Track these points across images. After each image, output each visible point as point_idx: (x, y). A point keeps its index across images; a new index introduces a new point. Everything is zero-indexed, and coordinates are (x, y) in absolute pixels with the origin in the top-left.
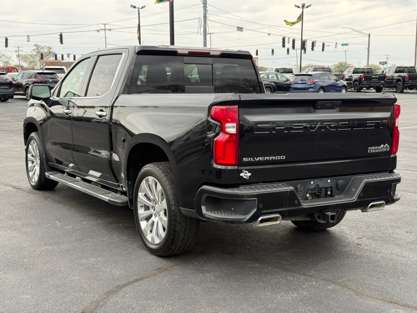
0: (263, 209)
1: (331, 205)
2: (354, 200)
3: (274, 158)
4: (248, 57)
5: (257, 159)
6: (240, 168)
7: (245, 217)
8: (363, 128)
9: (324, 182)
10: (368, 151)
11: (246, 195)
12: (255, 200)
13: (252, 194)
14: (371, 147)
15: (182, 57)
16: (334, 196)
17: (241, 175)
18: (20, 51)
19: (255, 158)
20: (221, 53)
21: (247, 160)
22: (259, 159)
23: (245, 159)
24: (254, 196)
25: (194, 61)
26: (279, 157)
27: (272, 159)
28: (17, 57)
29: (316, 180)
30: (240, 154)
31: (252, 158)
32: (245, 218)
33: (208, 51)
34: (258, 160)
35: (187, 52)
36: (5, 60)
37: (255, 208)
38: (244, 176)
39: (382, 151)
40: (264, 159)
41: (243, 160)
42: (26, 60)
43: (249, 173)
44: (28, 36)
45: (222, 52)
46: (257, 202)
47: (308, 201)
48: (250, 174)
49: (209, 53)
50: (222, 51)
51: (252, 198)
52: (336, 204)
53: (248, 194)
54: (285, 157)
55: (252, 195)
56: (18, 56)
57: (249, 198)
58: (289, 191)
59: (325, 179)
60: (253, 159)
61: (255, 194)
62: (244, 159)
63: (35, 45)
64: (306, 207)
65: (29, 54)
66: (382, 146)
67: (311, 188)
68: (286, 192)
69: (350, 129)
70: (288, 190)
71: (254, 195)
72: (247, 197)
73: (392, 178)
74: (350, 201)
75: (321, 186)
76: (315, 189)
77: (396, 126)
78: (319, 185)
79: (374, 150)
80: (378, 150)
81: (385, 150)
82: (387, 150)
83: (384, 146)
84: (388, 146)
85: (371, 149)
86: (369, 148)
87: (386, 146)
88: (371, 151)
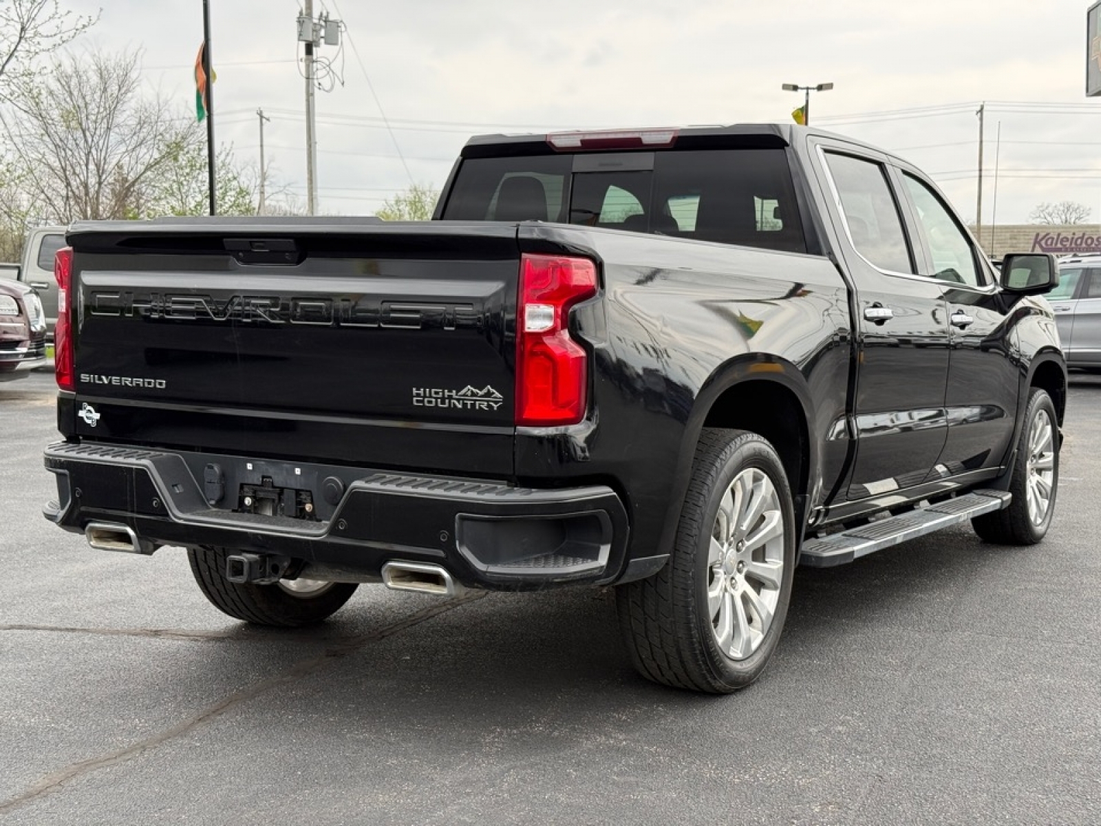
1: (246, 533)
2: (319, 535)
3: (141, 381)
5: (107, 379)
6: (80, 398)
7: (56, 514)
8: (376, 326)
9: (285, 472)
10: (413, 400)
11: (47, 460)
14: (422, 390)
17: (81, 413)
19: (104, 377)
20: (673, 138)
21: (88, 380)
22: (111, 380)
23: (85, 378)
24: (61, 465)
26: (153, 381)
27: (138, 385)
29: (262, 462)
30: (74, 364)
31: (96, 377)
32: (57, 516)
33: (636, 135)
34: (107, 382)
35: (576, 142)
37: (69, 497)
38: (87, 418)
39: (468, 406)
40: (121, 382)
41: (81, 378)
43: (95, 411)
45: (677, 135)
46: (69, 481)
48: (98, 416)
49: (640, 139)
51: (59, 468)
54: (166, 384)
55: (57, 461)
57: (53, 468)
59: (286, 465)
60: (99, 379)
61: (63, 459)
62: (82, 375)
64: (181, 522)
66: (467, 389)
67: (250, 482)
69: (330, 324)
70: (134, 467)
71: (60, 460)
73: (456, 494)
74: (308, 535)
75: (279, 480)
76: (262, 485)
77: (527, 330)
78: (273, 476)
79: (436, 398)
80: (453, 401)
81: (484, 406)
82: (493, 407)
83: (475, 391)
84: (497, 394)
85: (425, 396)
86: (415, 391)
87: (485, 391)
88: (422, 401)
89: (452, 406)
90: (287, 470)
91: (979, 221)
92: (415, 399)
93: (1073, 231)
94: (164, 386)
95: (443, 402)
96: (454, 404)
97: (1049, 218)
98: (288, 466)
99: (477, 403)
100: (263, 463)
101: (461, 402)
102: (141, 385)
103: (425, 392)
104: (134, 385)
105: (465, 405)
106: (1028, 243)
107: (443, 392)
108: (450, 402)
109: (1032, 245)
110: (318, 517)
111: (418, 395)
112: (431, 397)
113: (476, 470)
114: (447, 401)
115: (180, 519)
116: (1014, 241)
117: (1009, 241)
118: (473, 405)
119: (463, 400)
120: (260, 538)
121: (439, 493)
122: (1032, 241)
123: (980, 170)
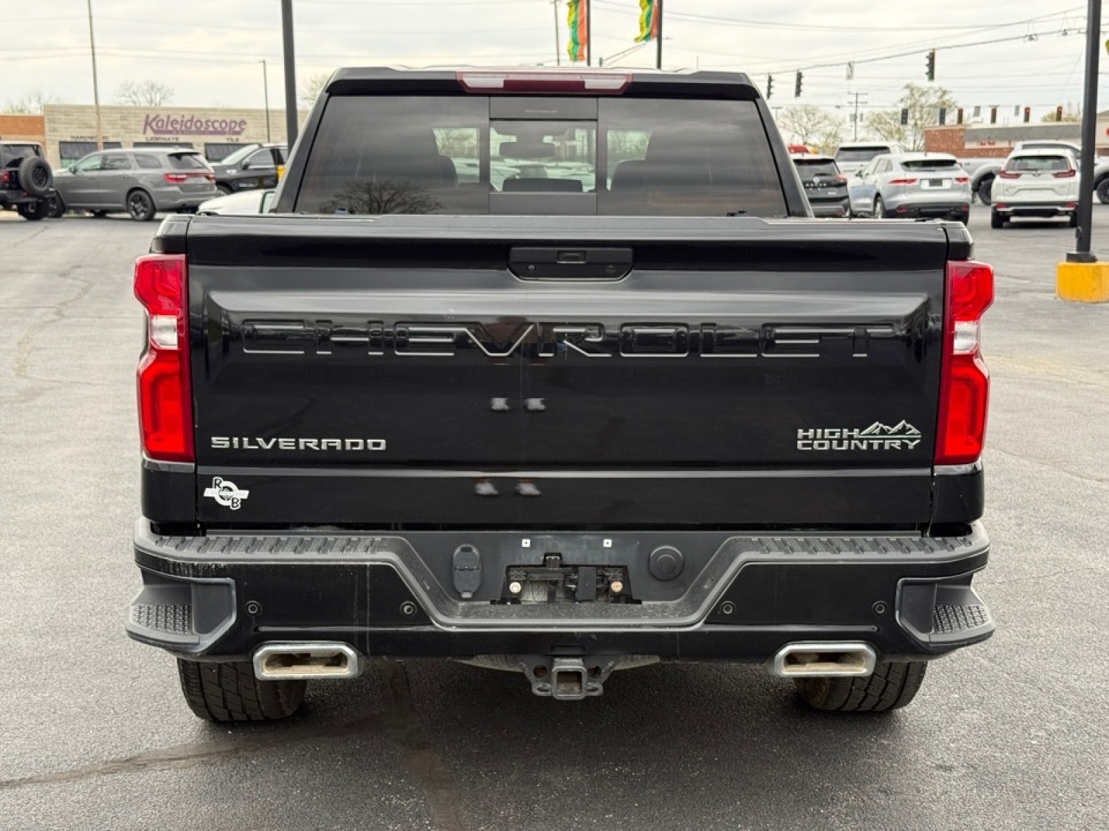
0: (263, 618)
1: (572, 633)
2: (692, 624)
3: (337, 443)
4: (741, 91)
5: (267, 442)
6: (203, 470)
7: (196, 641)
8: (754, 355)
9: (585, 546)
10: (796, 444)
11: (187, 566)
12: (228, 585)
13: (210, 563)
14: (811, 431)
15: (487, 98)
16: (639, 602)
17: (208, 493)
18: (859, 105)
19: (260, 440)
20: (626, 83)
21: (227, 445)
22: (277, 443)
23: (220, 442)
24: (220, 571)
25: (528, 111)
26: (361, 441)
27: (332, 448)
28: (851, 120)
29: (547, 536)
30: (196, 421)
31: (246, 440)
32: (198, 644)
33: (578, 78)
34: (269, 447)
35: (499, 83)
36: (829, 129)
37: (230, 614)
38: (222, 498)
39: (876, 447)
40: (297, 445)
41: (211, 443)
42: (879, 127)
43: (240, 488)
44: (850, 64)
45: (630, 81)
46: (234, 593)
47: (516, 607)
48: (244, 494)
49: (583, 83)
50: (633, 75)
51: (213, 577)
52: (596, 634)
53: (196, 563)
54: (387, 444)
55: (209, 567)
56: (853, 117)
57: (198, 577)
58: (371, 565)
59: (588, 536)
60: (250, 444)
61: (223, 564)
62: (214, 439)
63: (907, 87)
64: (453, 629)
65: (889, 110)
66: (875, 427)
67: (523, 563)
68: (360, 570)
69: (685, 355)
70: (368, 563)
72: (191, 571)
73: (894, 556)
74: (670, 626)
75: (571, 557)
76: (544, 565)
77: (956, 352)
78: (564, 554)
79: (831, 440)
80: (853, 442)
81: (897, 445)
82: (907, 445)
83: (886, 427)
84: (914, 430)
85: (815, 439)
86: (801, 433)
87: (899, 426)
88: (811, 445)
89: (852, 448)
90: (589, 543)
91: (96, 101)
92: (799, 442)
93: (182, 113)
94: (383, 447)
95: (840, 444)
96: (856, 445)
97: (134, 97)
98: (591, 538)
99: (886, 442)
100: (549, 537)
101: (865, 442)
102: (339, 448)
103: (815, 433)
104: (324, 447)
105: (870, 445)
106: (139, 125)
107: (841, 432)
108: (850, 444)
109: (143, 127)
110: (635, 598)
111: (806, 438)
112: (823, 438)
113: (878, 521)
114: (846, 442)
115: (450, 625)
116: (125, 123)
117: (120, 122)
118: (881, 445)
119: (868, 439)
120: (594, 637)
121: (871, 556)
122: (143, 123)
123: (93, 47)
